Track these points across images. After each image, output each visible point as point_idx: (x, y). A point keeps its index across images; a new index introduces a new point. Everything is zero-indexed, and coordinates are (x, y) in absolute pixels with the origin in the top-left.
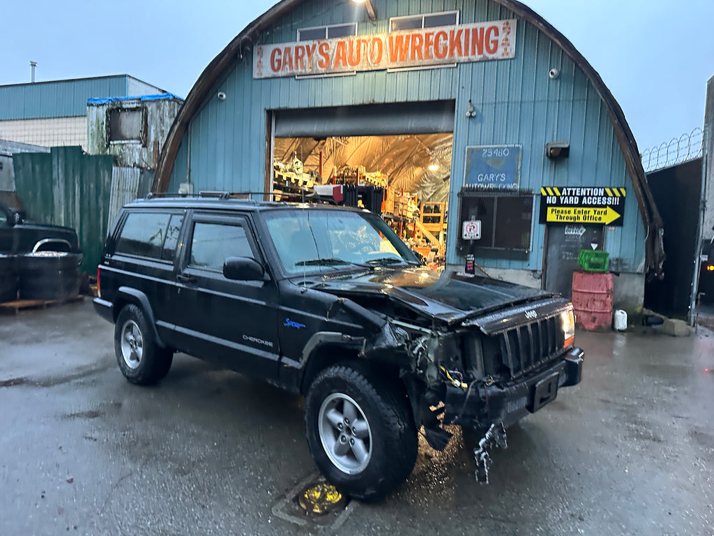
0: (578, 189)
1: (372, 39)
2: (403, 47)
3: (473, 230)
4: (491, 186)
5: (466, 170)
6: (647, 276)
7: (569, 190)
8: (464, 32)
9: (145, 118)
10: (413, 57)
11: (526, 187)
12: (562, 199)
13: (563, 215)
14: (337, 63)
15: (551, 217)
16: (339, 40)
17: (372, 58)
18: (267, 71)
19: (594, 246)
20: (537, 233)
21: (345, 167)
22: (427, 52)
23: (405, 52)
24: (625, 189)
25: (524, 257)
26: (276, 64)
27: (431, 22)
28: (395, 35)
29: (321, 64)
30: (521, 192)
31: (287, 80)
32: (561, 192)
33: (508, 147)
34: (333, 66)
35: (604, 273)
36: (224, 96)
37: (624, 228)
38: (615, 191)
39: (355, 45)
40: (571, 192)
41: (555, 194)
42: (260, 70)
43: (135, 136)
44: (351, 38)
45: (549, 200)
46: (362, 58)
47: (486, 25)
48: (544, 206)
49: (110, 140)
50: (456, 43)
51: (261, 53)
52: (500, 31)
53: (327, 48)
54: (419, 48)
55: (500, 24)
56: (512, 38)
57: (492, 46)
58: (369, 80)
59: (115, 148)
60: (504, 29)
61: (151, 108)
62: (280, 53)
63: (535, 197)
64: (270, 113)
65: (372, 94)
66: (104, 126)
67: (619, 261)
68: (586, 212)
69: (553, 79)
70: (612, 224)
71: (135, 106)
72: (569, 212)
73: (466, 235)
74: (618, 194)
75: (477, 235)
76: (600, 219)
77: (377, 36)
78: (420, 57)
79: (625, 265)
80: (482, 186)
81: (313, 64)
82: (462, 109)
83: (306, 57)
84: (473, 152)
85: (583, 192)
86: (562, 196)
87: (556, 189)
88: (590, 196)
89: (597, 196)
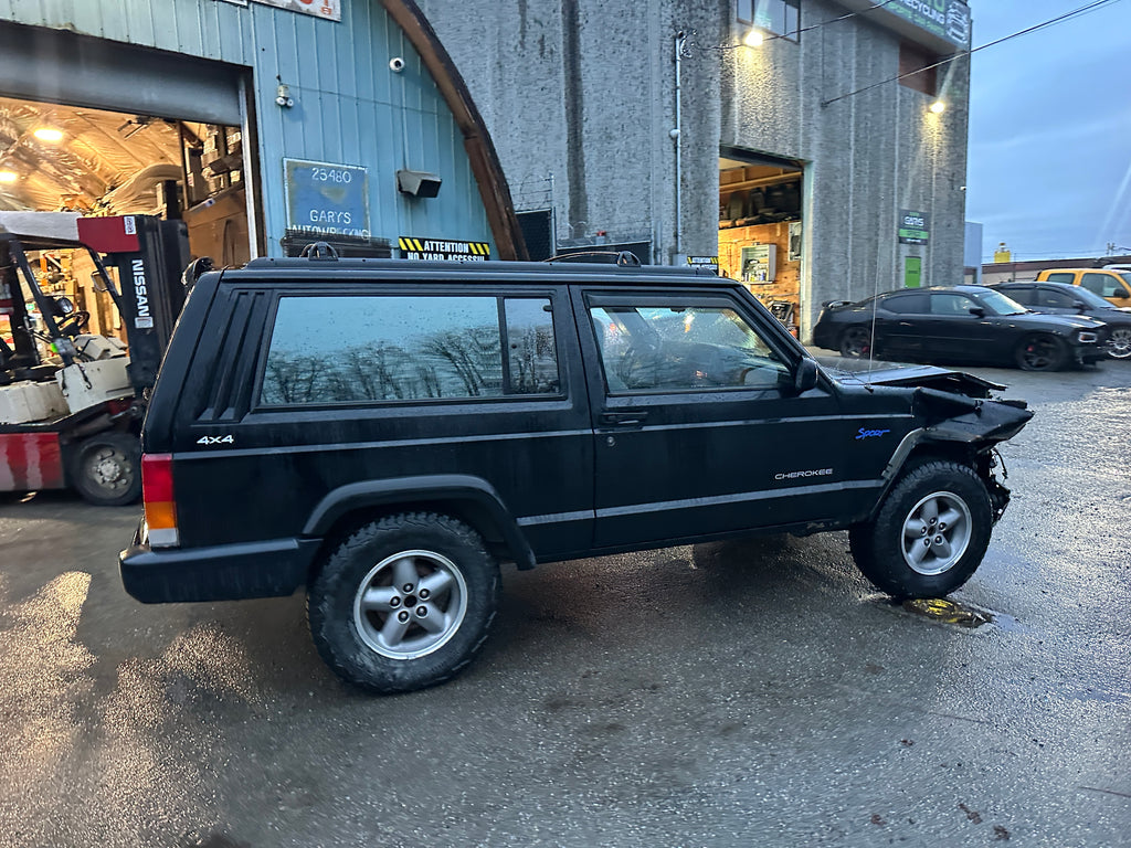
0: (442, 243)
4: (332, 231)
5: (290, 201)
11: (379, 236)
12: (425, 256)
24: (488, 244)
30: (375, 244)
32: (423, 246)
33: (348, 170)
38: (479, 246)
40: (435, 245)
41: (417, 251)
45: (410, 257)
63: (392, 250)
74: (483, 253)
80: (318, 230)
82: (267, 89)
84: (296, 169)
85: (448, 249)
86: (425, 252)
87: (416, 241)
88: (454, 253)
89: (463, 254)
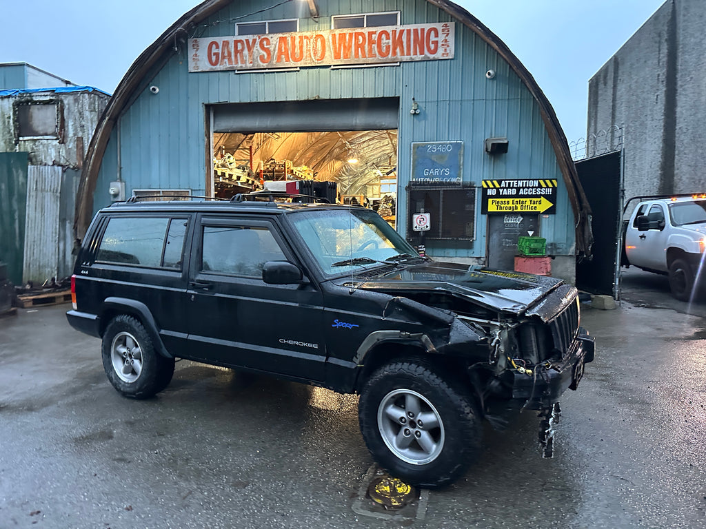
0: (515, 181)
1: (314, 36)
2: (347, 44)
3: (423, 222)
4: (437, 180)
5: (413, 165)
6: (577, 258)
7: (507, 182)
8: (405, 32)
9: (61, 111)
10: (357, 55)
11: (468, 180)
12: (501, 191)
13: (502, 206)
14: (279, 59)
15: (492, 208)
16: (281, 35)
17: (315, 54)
18: (205, 65)
19: (531, 233)
20: (480, 222)
21: (272, 161)
22: (371, 50)
23: (349, 50)
24: (556, 180)
25: (469, 246)
26: (214, 58)
27: (373, 21)
28: (338, 32)
29: (262, 58)
30: (465, 185)
31: (227, 74)
32: (500, 184)
33: (450, 144)
34: (275, 61)
35: (543, 257)
36: (157, 90)
37: (556, 215)
38: (548, 181)
39: (297, 41)
40: (509, 183)
41: (495, 187)
42: (196, 64)
43: (50, 130)
44: (293, 34)
45: (489, 192)
46: (305, 54)
47: (427, 26)
48: (485, 198)
49: (19, 136)
50: (398, 42)
51: (196, 46)
52: (440, 32)
53: (268, 43)
54: (362, 46)
55: (439, 26)
56: (451, 39)
57: (432, 47)
58: (313, 77)
59: (26, 144)
60: (443, 30)
61: (68, 101)
62: (217, 47)
63: (476, 189)
64: (209, 107)
65: (316, 89)
66: (11, 121)
67: (553, 245)
68: (523, 202)
69: (490, 79)
70: (546, 212)
71: (48, 98)
72: (508, 202)
73: (416, 227)
74: (550, 186)
75: (427, 227)
76: (535, 207)
77: (319, 33)
78: (364, 56)
79: (559, 248)
80: (428, 180)
81: (253, 59)
82: (406, 107)
83: (246, 52)
84: (418, 148)
85: (520, 184)
86: (501, 188)
87: (495, 182)
88: (526, 187)
89: (533, 187)
